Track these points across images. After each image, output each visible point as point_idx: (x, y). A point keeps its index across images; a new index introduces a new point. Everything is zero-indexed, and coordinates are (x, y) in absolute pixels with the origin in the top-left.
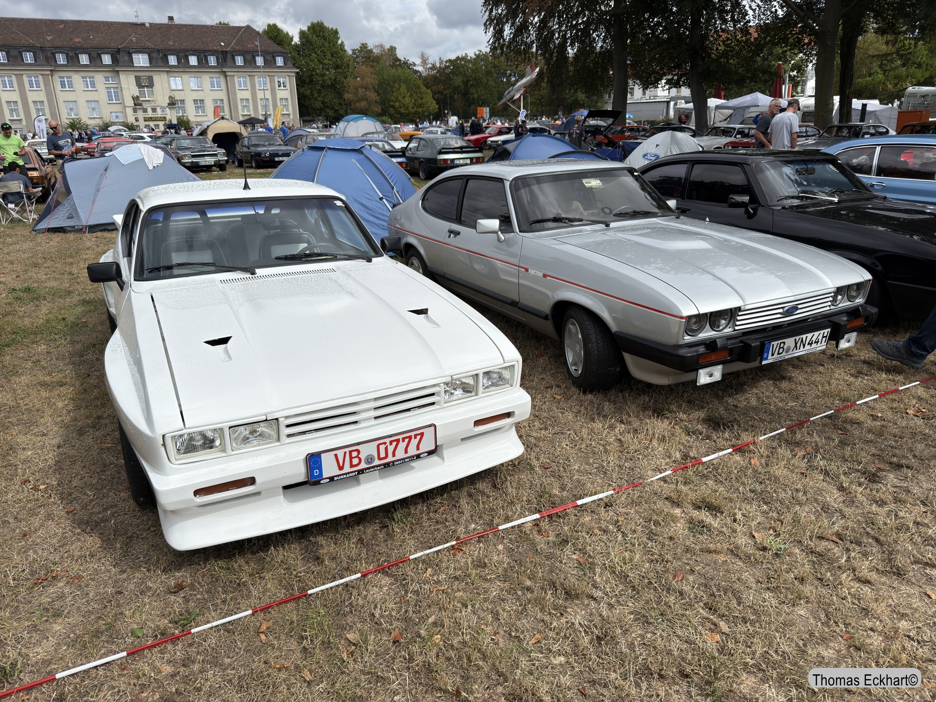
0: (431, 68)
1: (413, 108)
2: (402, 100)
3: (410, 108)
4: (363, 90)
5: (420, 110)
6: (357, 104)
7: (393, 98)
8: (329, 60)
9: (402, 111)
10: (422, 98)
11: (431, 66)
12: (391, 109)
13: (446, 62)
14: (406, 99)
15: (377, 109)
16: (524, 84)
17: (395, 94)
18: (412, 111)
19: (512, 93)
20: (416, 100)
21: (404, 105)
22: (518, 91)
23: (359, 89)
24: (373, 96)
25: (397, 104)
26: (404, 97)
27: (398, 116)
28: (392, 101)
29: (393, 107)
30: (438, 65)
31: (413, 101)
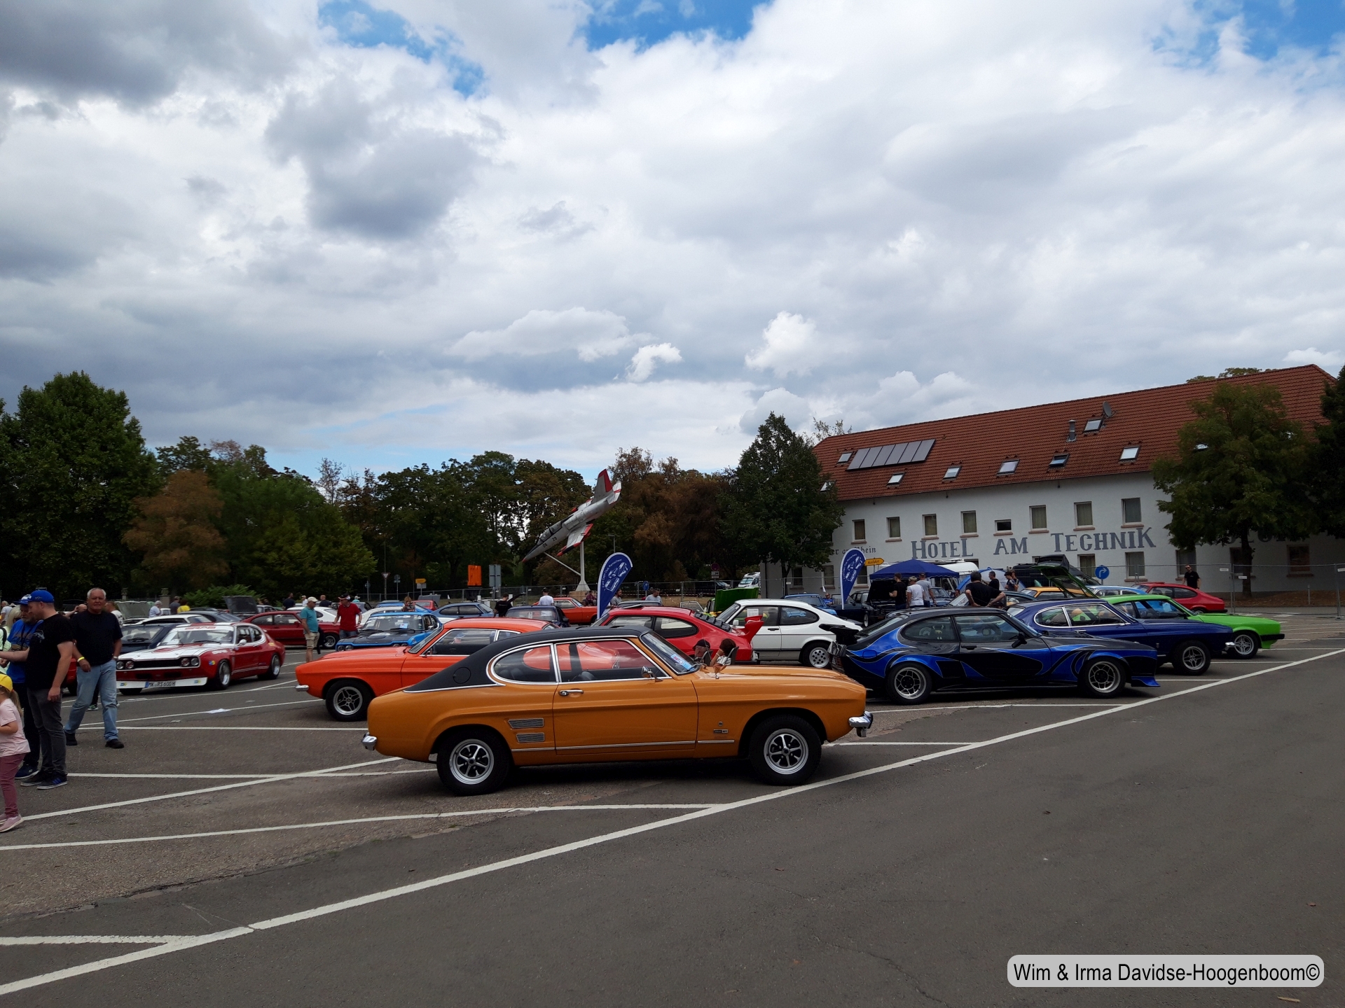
0: (345, 491)
1: (314, 565)
2: (286, 547)
3: (307, 565)
4: (183, 521)
5: (333, 570)
6: (161, 556)
7: (261, 542)
8: (93, 456)
9: (286, 571)
10: (336, 544)
11: (344, 485)
12: (256, 568)
13: (382, 478)
14: (298, 545)
15: (215, 568)
16: (589, 515)
17: (268, 533)
18: (314, 571)
19: (558, 535)
20: (321, 548)
21: (291, 558)
22: (575, 528)
23: (168, 519)
24: (207, 536)
25: (274, 555)
26: (292, 541)
27: (273, 584)
28: (260, 549)
29: (261, 562)
30: (362, 484)
31: (314, 549)
